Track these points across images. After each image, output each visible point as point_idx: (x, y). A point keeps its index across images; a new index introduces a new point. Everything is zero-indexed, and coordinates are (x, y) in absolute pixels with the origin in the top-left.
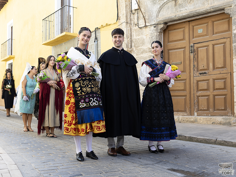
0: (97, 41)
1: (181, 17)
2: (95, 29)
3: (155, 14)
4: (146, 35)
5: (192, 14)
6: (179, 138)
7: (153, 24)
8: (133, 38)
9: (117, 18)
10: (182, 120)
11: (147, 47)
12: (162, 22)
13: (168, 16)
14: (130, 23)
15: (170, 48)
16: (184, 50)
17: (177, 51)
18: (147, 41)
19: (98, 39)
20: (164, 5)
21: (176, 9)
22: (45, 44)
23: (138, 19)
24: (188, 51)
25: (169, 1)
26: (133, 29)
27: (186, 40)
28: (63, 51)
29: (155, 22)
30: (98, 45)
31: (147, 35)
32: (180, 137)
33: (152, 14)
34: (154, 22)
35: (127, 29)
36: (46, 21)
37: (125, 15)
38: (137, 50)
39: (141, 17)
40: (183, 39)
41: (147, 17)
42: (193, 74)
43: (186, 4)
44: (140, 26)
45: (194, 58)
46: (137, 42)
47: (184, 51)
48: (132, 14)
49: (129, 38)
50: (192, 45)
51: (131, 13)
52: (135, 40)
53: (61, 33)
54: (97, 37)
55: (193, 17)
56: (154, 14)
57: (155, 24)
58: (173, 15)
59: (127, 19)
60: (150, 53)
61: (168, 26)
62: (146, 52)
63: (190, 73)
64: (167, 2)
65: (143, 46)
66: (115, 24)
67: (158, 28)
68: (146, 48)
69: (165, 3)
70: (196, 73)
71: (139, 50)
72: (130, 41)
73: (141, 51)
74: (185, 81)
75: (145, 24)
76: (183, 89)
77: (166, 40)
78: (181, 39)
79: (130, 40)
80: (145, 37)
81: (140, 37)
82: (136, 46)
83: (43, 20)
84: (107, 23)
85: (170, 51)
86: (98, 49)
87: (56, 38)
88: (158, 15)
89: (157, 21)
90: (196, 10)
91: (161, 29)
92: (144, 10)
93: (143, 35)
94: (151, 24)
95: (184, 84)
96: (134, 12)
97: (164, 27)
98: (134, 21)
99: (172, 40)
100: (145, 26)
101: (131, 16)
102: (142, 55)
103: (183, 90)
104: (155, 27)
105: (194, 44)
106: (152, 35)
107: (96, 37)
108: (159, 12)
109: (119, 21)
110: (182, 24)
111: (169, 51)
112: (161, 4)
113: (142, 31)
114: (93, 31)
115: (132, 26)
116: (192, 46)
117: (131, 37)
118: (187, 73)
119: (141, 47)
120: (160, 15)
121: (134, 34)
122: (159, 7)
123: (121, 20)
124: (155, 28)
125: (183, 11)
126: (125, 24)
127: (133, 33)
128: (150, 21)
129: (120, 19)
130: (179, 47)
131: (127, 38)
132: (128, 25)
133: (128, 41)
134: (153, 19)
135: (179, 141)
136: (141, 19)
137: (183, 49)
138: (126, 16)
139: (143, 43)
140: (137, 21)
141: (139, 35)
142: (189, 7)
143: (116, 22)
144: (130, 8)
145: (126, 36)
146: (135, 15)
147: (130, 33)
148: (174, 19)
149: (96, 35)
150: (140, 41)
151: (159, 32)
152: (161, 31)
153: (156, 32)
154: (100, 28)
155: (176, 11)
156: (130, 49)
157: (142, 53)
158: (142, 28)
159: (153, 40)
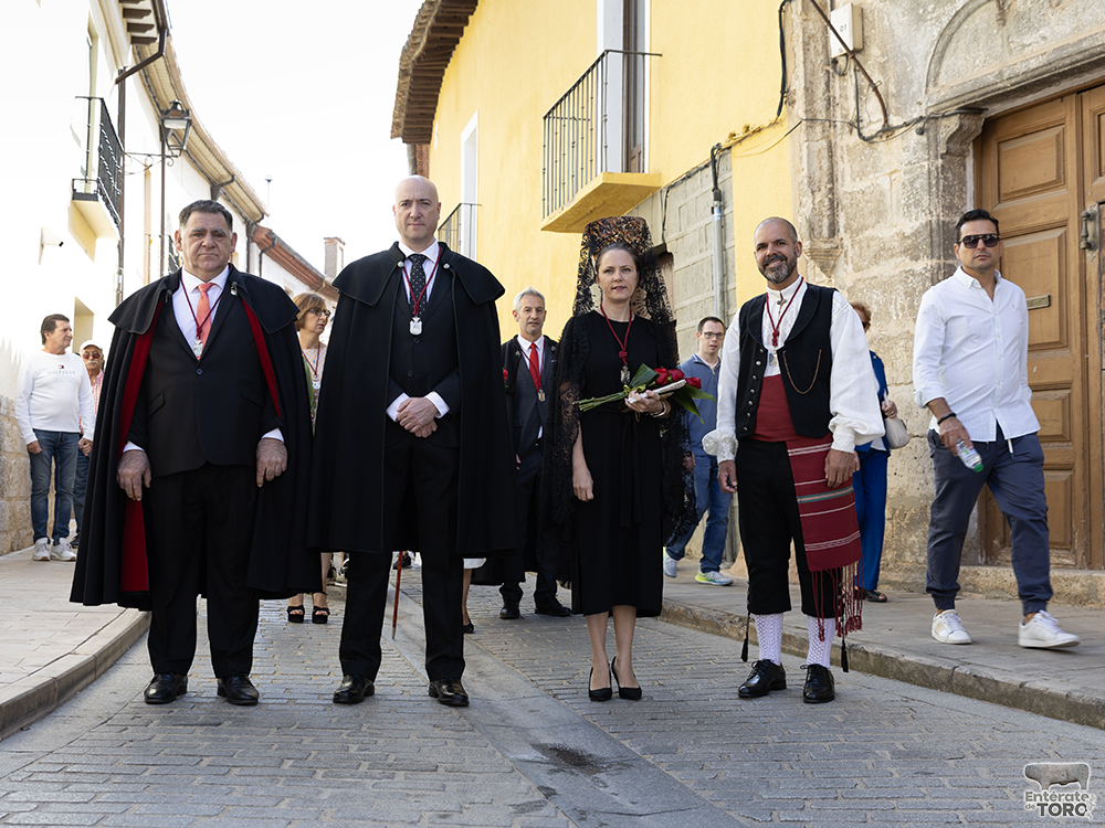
0: (722, 208)
1: (1024, 77)
2: (713, 150)
3: (920, 72)
4: (888, 171)
5: (1063, 59)
7: (916, 116)
8: (839, 190)
9: (783, 97)
11: (895, 230)
12: (952, 106)
13: (975, 74)
14: (825, 117)
16: (1060, 238)
17: (1033, 244)
18: (894, 202)
19: (727, 198)
20: (960, 25)
21: (1005, 39)
23: (857, 100)
24: (1075, 241)
25: (975, 5)
26: (842, 148)
27: (1069, 184)
29: (924, 106)
31: (895, 171)
33: (909, 69)
34: (918, 108)
35: (809, 151)
37: (802, 84)
38: (856, 248)
40: (1059, 181)
41: (892, 89)
42: (1098, 355)
43: (1043, 11)
44: (866, 133)
45: (1104, 278)
46: (858, 205)
47: (1063, 241)
48: (837, 76)
49: (823, 188)
50: (1091, 207)
51: (831, 71)
52: (850, 197)
54: (720, 187)
56: (916, 70)
57: (921, 118)
59: (810, 102)
60: (908, 260)
61: (991, 125)
62: (892, 256)
63: (1085, 349)
64: (970, 7)
65: (878, 226)
66: (778, 127)
67: (935, 136)
68: (892, 236)
69: (962, 15)
71: (864, 244)
72: (827, 203)
73: (872, 249)
74: (1067, 392)
75: (886, 121)
76: (1060, 433)
77: (990, 189)
78: (1049, 183)
79: (827, 200)
80: (885, 183)
81: (869, 184)
82: (855, 226)
83: (545, 118)
84: (746, 123)
86: (728, 245)
88: (937, 74)
89: (929, 105)
90: (1081, 41)
91: (950, 139)
92: (880, 53)
93: (877, 175)
94: (908, 120)
95: (1063, 409)
96: (842, 62)
97: (967, 128)
98: (845, 105)
99: (1015, 189)
100: (883, 131)
101: (831, 83)
102: (875, 271)
103: (1057, 436)
104: (921, 132)
105: (1100, 204)
106: (911, 171)
107: (717, 188)
108: (939, 56)
109: (790, 113)
110: (1050, 104)
112: (945, 20)
113: (876, 154)
114: (709, 163)
115: (839, 132)
116: (1095, 215)
117: (829, 186)
118: (1074, 348)
119: (870, 229)
120: (943, 70)
121: (845, 170)
122: (936, 34)
123: (796, 106)
124: (924, 139)
125: (1030, 48)
127: (839, 166)
128: (905, 104)
129: (792, 103)
130: (1041, 221)
131: (813, 192)
132: (818, 129)
133: (817, 207)
134: (914, 94)
137: (1060, 232)
138: (809, 90)
139: (880, 214)
140: (854, 110)
141: (862, 175)
142: (1056, 28)
143: (779, 115)
144: (826, 46)
145: (805, 181)
146: (847, 77)
147: (825, 164)
148: (994, 87)
149: (719, 181)
150: (867, 202)
151: (942, 156)
152: (953, 151)
153: (926, 157)
154: (729, 148)
155: (1006, 48)
156: (825, 242)
157: (877, 258)
158: (874, 140)
159: (917, 197)
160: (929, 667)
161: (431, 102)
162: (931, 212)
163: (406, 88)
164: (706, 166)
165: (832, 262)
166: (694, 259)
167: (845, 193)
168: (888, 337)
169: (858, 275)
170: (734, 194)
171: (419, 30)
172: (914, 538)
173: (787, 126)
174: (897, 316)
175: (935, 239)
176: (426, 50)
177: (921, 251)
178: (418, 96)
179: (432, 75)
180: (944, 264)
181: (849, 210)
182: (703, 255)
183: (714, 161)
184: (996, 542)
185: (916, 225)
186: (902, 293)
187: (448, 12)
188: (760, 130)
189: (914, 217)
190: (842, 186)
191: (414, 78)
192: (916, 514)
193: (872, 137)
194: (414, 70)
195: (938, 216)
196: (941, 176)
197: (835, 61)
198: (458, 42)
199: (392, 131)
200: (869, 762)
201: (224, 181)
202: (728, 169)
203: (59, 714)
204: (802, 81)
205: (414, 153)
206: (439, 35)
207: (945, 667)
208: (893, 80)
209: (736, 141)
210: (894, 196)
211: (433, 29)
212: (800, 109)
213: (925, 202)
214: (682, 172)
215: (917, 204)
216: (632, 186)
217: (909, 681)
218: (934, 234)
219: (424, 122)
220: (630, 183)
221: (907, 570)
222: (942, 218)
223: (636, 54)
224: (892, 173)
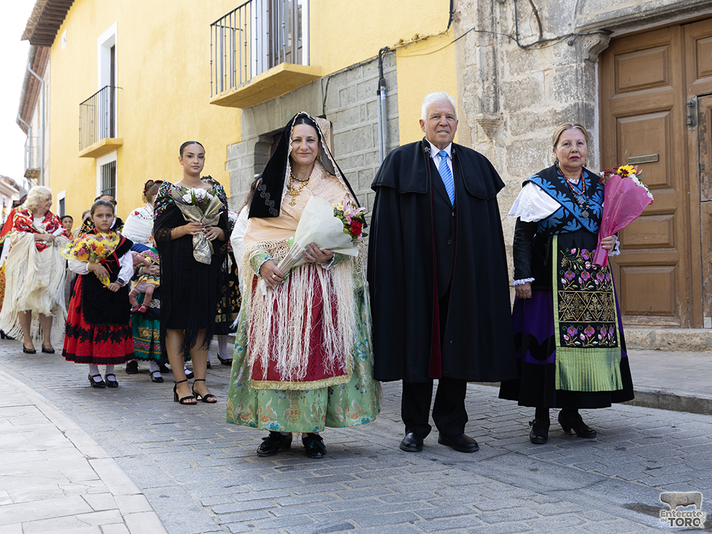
0: (386, 91)
1: (657, 11)
2: (381, 51)
3: (570, 4)
4: (542, 69)
5: (690, 0)
6: (656, 402)
7: (566, 33)
8: (500, 81)
9: (451, 16)
10: (663, 340)
11: (548, 108)
12: (595, 28)
13: (615, 8)
14: (490, 31)
15: (622, 110)
16: (666, 117)
17: (644, 121)
18: (547, 90)
19: (390, 83)
23: (516, 20)
24: (680, 120)
26: (502, 52)
27: (674, 84)
28: (276, 124)
29: (573, 26)
30: (390, 104)
31: (548, 69)
32: (660, 399)
33: (561, 1)
34: (568, 28)
35: (481, 52)
36: (222, 27)
37: (475, 7)
38: (514, 120)
39: (525, 14)
40: (664, 82)
41: (545, 14)
42: (697, 193)
44: (523, 43)
45: (701, 143)
46: (515, 91)
47: (668, 122)
48: (498, 4)
49: (490, 78)
50: (694, 99)
52: (508, 85)
53: (271, 66)
55: (695, 10)
56: (567, 3)
57: (572, 34)
58: (632, 5)
59: (481, 19)
61: (613, 42)
62: (545, 126)
63: (688, 189)
65: (533, 105)
67: (580, 47)
68: (546, 113)
70: (706, 190)
71: (521, 117)
72: (492, 89)
73: (527, 121)
74: (672, 216)
75: (541, 35)
76: (667, 242)
77: (610, 85)
78: (657, 83)
79: (492, 87)
80: (539, 77)
81: (526, 77)
82: (513, 105)
83: (211, 25)
84: (418, 33)
85: (622, 121)
86: (391, 116)
87: (253, 82)
88: (583, 6)
89: (578, 26)
91: (591, 49)
93: (532, 71)
94: (561, 35)
95: (669, 227)
97: (602, 43)
98: (505, 24)
99: (629, 86)
100: (539, 42)
101: (494, 8)
102: (530, 135)
103: (664, 244)
104: (571, 44)
105: (698, 96)
106: (562, 70)
107: (383, 77)
109: (456, 28)
110: (659, 31)
111: (619, 120)
113: (531, 57)
114: (373, 60)
115: (499, 41)
116: (695, 104)
117: (494, 77)
118: (678, 189)
119: (527, 107)
120: (586, 4)
121: (505, 68)
123: (461, 23)
124: (573, 49)
126: (473, 36)
127: (500, 65)
128: (557, 25)
129: (458, 20)
130: (651, 106)
131: (483, 81)
132: (486, 38)
133: (485, 91)
134: (564, 18)
135: (658, 410)
136: (525, 20)
137: (667, 113)
138: (480, 11)
139: (535, 97)
140: (513, 27)
141: (520, 70)
145: (478, 73)
146: (507, 5)
147: (491, 63)
149: (384, 72)
150: (524, 89)
151: (585, 61)
152: (591, 58)
153: (575, 60)
154: (394, 51)
156: (492, 115)
157: (532, 127)
158: (531, 47)
159: (567, 87)
162: (578, 97)
163: (44, 4)
165: (495, 129)
166: (356, 126)
167: (504, 83)
169: (516, 138)
170: (397, 82)
173: (454, 37)
178: (52, 10)
181: (508, 95)
182: (364, 123)
183: (380, 58)
185: (566, 105)
188: (429, 38)
189: (564, 100)
190: (502, 78)
193: (529, 46)
195: (583, 100)
196: (584, 74)
199: (23, 35)
202: (392, 64)
205: (35, 52)
209: (403, 45)
210: (547, 86)
213: (573, 90)
214: (344, 66)
215: (567, 91)
216: (303, 74)
218: (580, 112)
219: (50, 31)
220: (302, 72)
222: (585, 102)
224: (545, 70)
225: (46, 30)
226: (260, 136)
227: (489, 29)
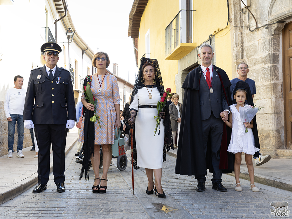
2: (210, 36)
3: (266, 12)
4: (258, 40)
7: (265, 24)
9: (228, 21)
11: (260, 56)
12: (275, 21)
18: (259, 48)
22: (168, 59)
23: (249, 20)
26: (245, 34)
29: (267, 21)
31: (260, 40)
33: (263, 11)
35: (236, 35)
41: (259, 17)
44: (252, 29)
46: (249, 50)
48: (243, 14)
49: (240, 45)
57: (267, 24)
59: (236, 21)
60: (263, 64)
62: (259, 63)
65: (255, 55)
66: (227, 29)
68: (259, 58)
72: (241, 49)
73: (253, 62)
75: (257, 26)
77: (287, 44)
80: (257, 43)
81: (252, 43)
82: (248, 56)
83: (166, 29)
84: (219, 28)
88: (271, 12)
89: (269, 21)
91: (275, 30)
92: (255, 7)
93: (255, 41)
94: (263, 25)
96: (244, 10)
97: (280, 27)
98: (246, 22)
100: (256, 29)
101: (242, 16)
104: (267, 28)
106: (264, 40)
108: (272, 7)
109: (230, 25)
111: (290, 59)
113: (254, 35)
115: (244, 29)
117: (241, 44)
119: (253, 56)
120: (273, 10)
121: (246, 40)
122: (271, 1)
123: (232, 23)
124: (267, 30)
127: (244, 39)
128: (262, 21)
131: (237, 46)
132: (238, 29)
133: (238, 50)
134: (265, 18)
138: (235, 18)
139: (255, 52)
140: (248, 23)
141: (250, 41)
143: (227, 25)
144: (240, 6)
145: (235, 43)
146: (246, 14)
147: (240, 38)
148: (287, 15)
149: (212, 44)
150: (252, 49)
151: (273, 35)
152: (276, 33)
153: (268, 35)
154: (214, 35)
155: (290, 4)
156: (240, 60)
157: (255, 64)
158: (254, 31)
159: (266, 47)
160: (268, 180)
161: (138, 27)
162: (270, 51)
163: (131, 23)
164: (208, 40)
167: (246, 46)
168: (258, 86)
170: (216, 48)
171: (134, 7)
172: (266, 142)
173: (230, 28)
174: (261, 80)
175: (271, 58)
176: (136, 12)
177: (267, 62)
178: (134, 25)
179: (138, 19)
180: (274, 65)
181: (247, 51)
183: (210, 39)
184: (289, 143)
185: (266, 54)
186: (262, 74)
187: (141, 2)
188: (222, 30)
189: (265, 52)
190: (245, 44)
191: (133, 20)
192: (267, 135)
193: (253, 31)
194: (133, 18)
195: (272, 52)
196: (272, 40)
197: (243, 10)
198: (144, 10)
199: (128, 35)
200: (247, 209)
201: (85, 49)
202: (214, 41)
203: (23, 195)
204: (233, 15)
205: (134, 40)
206: (139, 8)
207: (272, 180)
208: (259, 14)
209: (216, 33)
210: (259, 46)
211: (137, 7)
212: (233, 23)
213: (268, 48)
215: (266, 49)
216: (189, 47)
217: (262, 183)
218: (271, 57)
219: (136, 32)
220: (188, 46)
221: (264, 151)
222: (273, 52)
223: (190, 11)
224: (259, 40)
225: (135, 32)
226: (183, 71)
227: (239, 25)
